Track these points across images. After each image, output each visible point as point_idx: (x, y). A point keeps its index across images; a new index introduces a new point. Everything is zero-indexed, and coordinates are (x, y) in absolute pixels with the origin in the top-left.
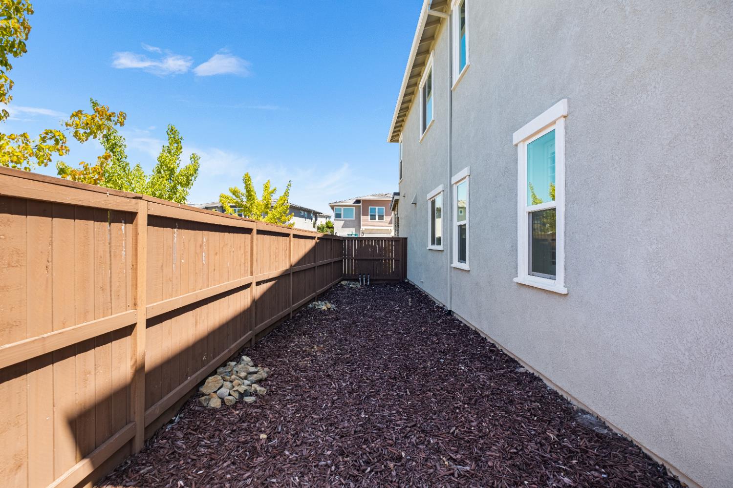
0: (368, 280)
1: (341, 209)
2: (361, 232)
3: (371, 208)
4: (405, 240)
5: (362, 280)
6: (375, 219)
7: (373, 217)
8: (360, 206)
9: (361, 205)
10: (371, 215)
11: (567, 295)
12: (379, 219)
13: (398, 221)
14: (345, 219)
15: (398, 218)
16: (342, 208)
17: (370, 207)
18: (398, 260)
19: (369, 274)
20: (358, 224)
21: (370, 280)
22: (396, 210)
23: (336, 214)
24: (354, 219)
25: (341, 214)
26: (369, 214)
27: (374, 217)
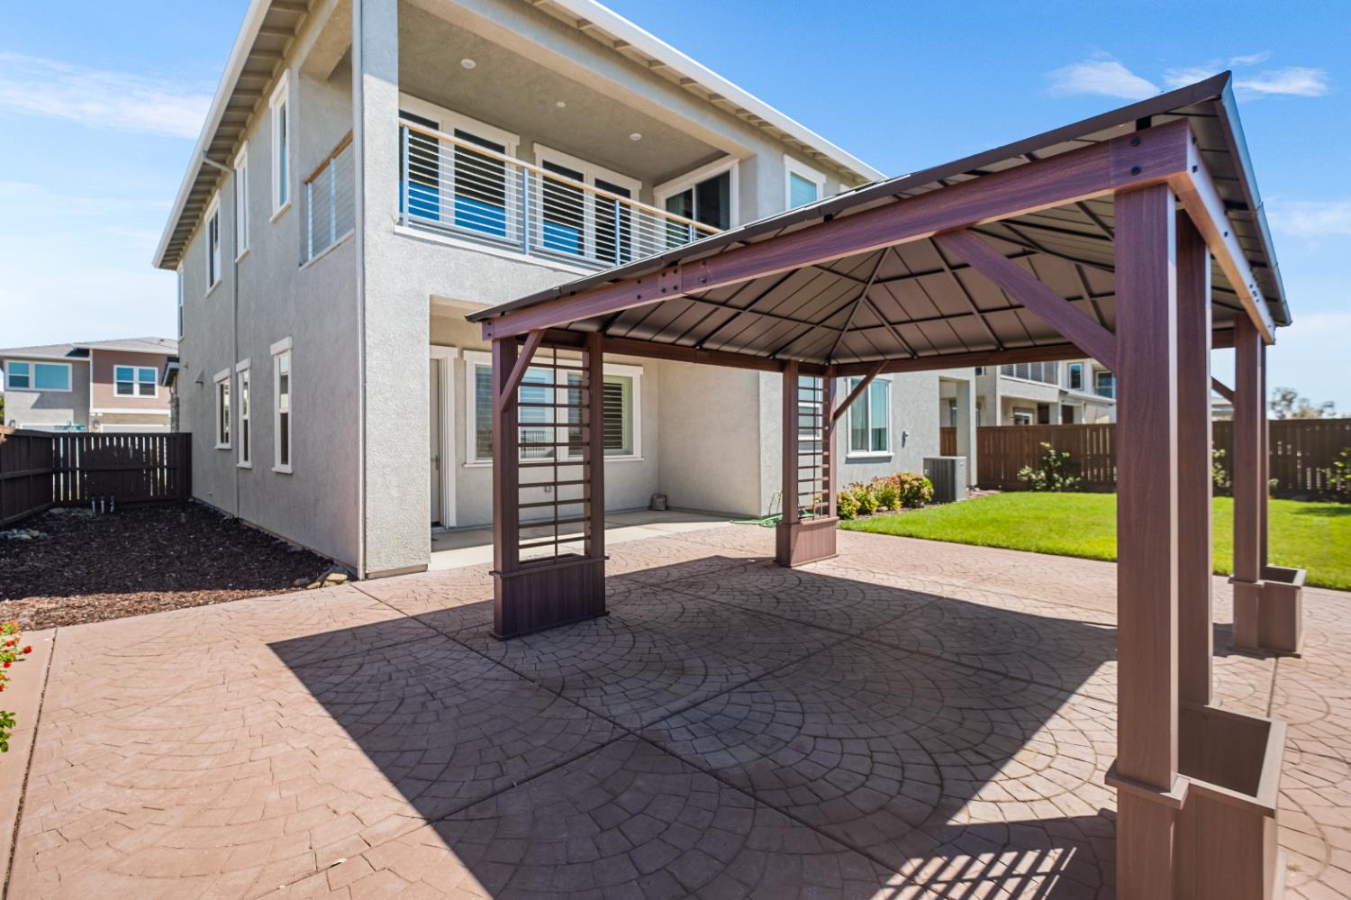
0: (112, 503)
1: (27, 365)
2: (91, 420)
3: (118, 369)
4: (189, 436)
5: (98, 506)
6: (131, 392)
7: (125, 388)
8: (88, 362)
9: (90, 359)
10: (118, 383)
11: (292, 474)
12: (142, 392)
13: (177, 405)
14: (42, 390)
15: (178, 399)
16: (32, 365)
17: (116, 367)
18: (175, 469)
19: (112, 494)
20: (80, 401)
21: (115, 503)
22: (174, 384)
23: (11, 377)
24: (70, 389)
25: (27, 378)
26: (115, 380)
27: (128, 388)
